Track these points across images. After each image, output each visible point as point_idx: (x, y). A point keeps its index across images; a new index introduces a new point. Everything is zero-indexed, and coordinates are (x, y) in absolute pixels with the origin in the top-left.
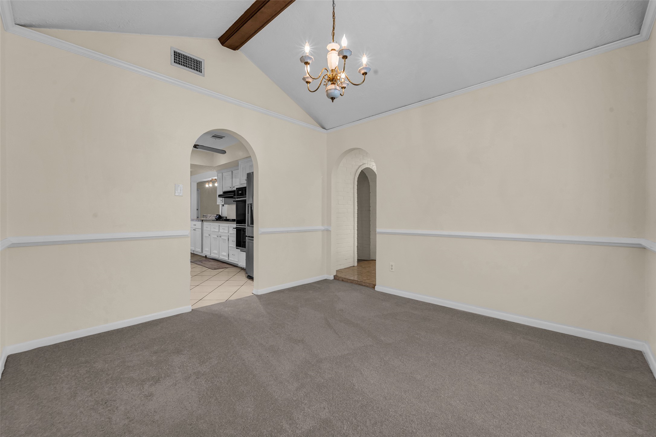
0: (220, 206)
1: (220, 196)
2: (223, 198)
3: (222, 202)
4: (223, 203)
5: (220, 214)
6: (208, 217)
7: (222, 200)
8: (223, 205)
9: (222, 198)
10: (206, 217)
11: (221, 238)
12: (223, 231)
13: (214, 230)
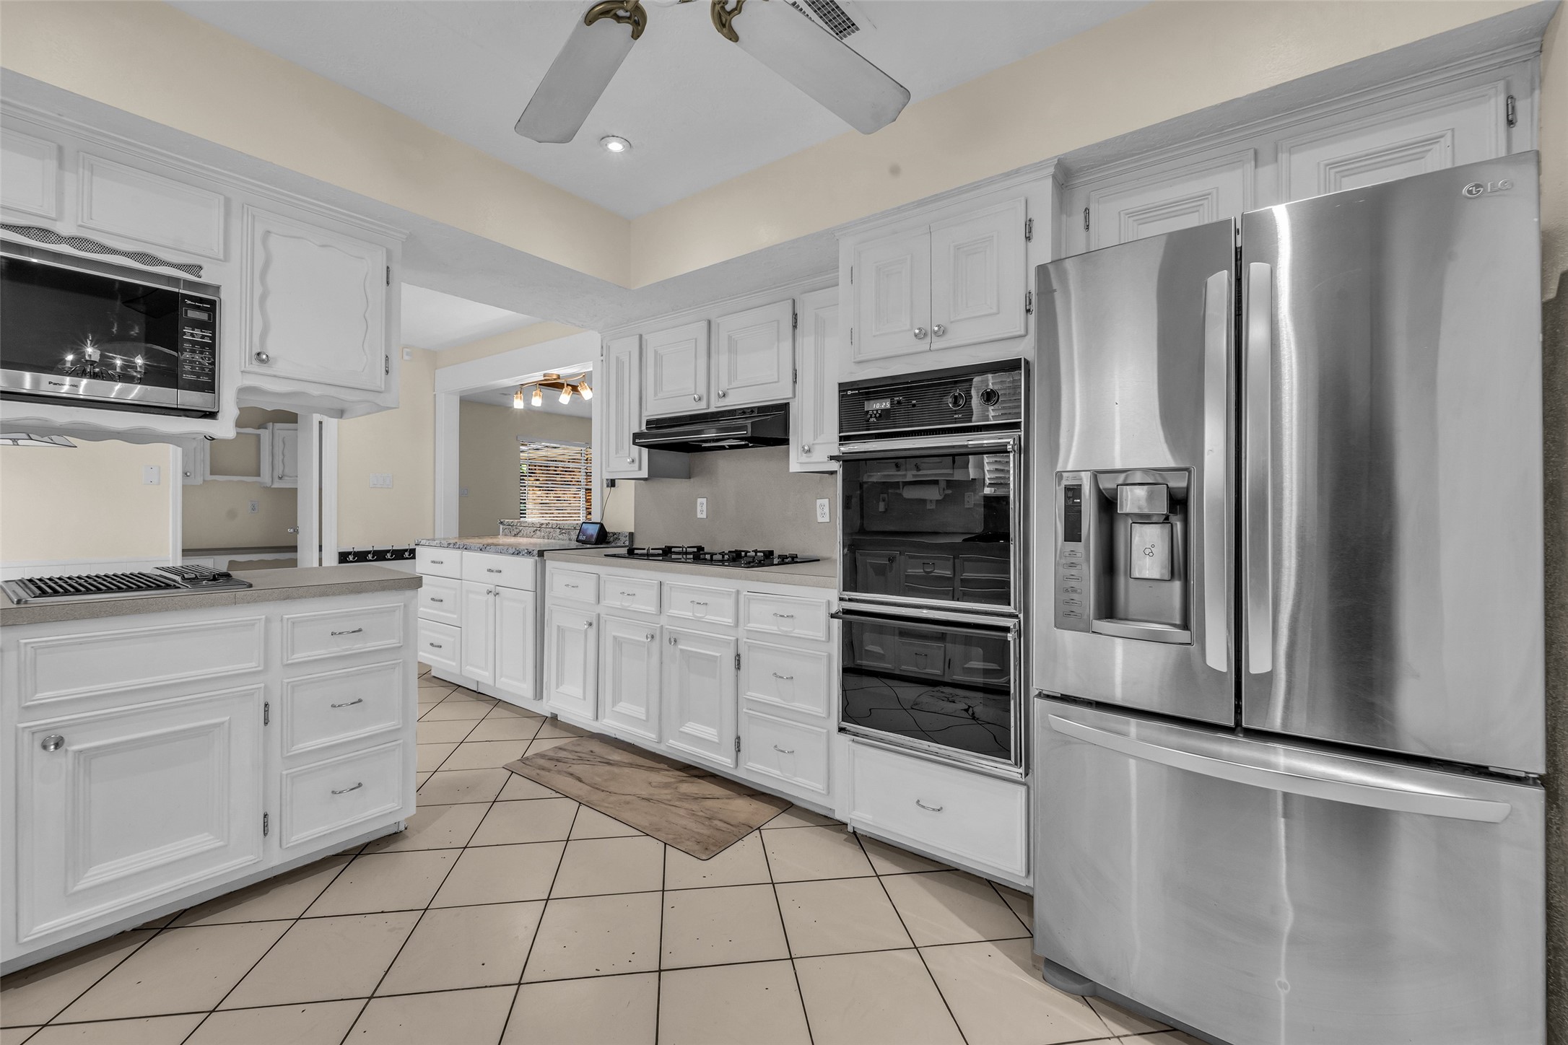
2: (645, 451)
3: (640, 468)
4: (645, 474)
6: (527, 531)
7: (635, 458)
9: (636, 449)
10: (518, 530)
11: (680, 647)
12: (691, 614)
13: (626, 604)
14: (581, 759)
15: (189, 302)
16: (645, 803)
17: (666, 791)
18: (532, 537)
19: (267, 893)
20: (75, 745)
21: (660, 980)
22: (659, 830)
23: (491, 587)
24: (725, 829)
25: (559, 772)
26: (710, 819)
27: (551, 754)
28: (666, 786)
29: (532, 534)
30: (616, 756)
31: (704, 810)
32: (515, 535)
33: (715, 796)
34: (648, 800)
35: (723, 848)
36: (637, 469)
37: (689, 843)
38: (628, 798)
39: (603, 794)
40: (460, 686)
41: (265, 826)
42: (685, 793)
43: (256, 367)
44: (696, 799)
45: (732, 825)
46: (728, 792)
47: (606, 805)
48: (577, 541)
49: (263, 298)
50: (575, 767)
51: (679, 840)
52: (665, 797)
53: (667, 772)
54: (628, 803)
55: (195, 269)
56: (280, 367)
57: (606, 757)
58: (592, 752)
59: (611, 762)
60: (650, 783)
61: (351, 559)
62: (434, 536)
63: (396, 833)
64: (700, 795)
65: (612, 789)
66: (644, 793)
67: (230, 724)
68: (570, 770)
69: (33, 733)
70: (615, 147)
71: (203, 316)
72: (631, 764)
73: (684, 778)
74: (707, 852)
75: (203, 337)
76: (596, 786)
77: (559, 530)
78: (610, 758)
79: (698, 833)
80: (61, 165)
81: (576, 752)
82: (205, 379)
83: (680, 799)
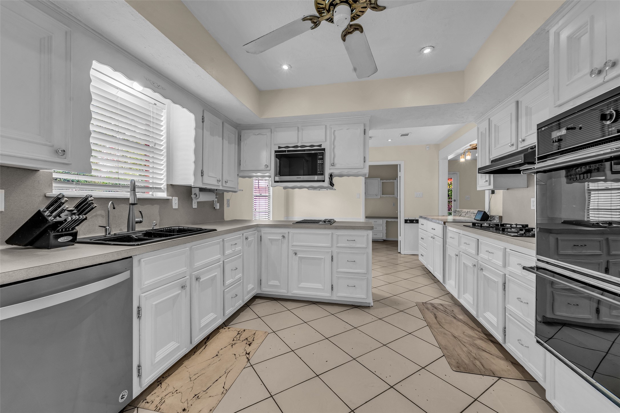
0: (487, 193)
1: (482, 170)
2: (492, 175)
3: (490, 184)
4: (491, 187)
5: (487, 210)
6: (463, 214)
7: (487, 179)
8: (493, 192)
9: (487, 175)
10: (460, 214)
11: (484, 273)
12: (487, 257)
13: (466, 248)
14: (445, 311)
15: (319, 154)
16: (453, 338)
17: (467, 339)
18: (465, 217)
19: (333, 306)
20: (299, 255)
21: (389, 389)
22: (446, 349)
23: (432, 235)
24: (478, 367)
25: (431, 312)
26: (475, 359)
27: (436, 305)
28: (470, 336)
29: (465, 215)
30: (461, 317)
31: (477, 354)
32: (460, 216)
33: (491, 353)
34: (455, 337)
35: (468, 372)
36: (488, 185)
37: (453, 360)
38: (447, 332)
39: (438, 326)
40: (430, 272)
41: (332, 288)
42: (476, 344)
43: (332, 167)
44: (479, 348)
45: (484, 367)
46: (502, 356)
47: (436, 330)
48: (474, 219)
49: (334, 148)
50: (440, 313)
51: (450, 357)
52: (464, 340)
53: (477, 332)
54: (445, 334)
55: (320, 146)
56: (338, 166)
57: (457, 315)
58: (453, 311)
59: (457, 318)
60: (464, 332)
61: (408, 222)
62: (438, 214)
63: (369, 306)
64: (483, 349)
65: (445, 327)
66: (456, 334)
67: (324, 259)
68: (437, 313)
69: (293, 251)
70: (427, 51)
71: (321, 157)
72: (464, 322)
73: (483, 338)
74: (457, 368)
75: (321, 162)
76: (440, 323)
77: (473, 214)
78: (458, 316)
79: (463, 360)
80: (298, 131)
81: (446, 308)
82: (322, 172)
83: (470, 345)
